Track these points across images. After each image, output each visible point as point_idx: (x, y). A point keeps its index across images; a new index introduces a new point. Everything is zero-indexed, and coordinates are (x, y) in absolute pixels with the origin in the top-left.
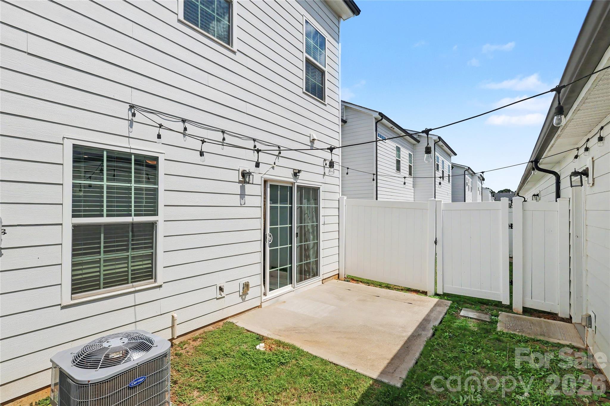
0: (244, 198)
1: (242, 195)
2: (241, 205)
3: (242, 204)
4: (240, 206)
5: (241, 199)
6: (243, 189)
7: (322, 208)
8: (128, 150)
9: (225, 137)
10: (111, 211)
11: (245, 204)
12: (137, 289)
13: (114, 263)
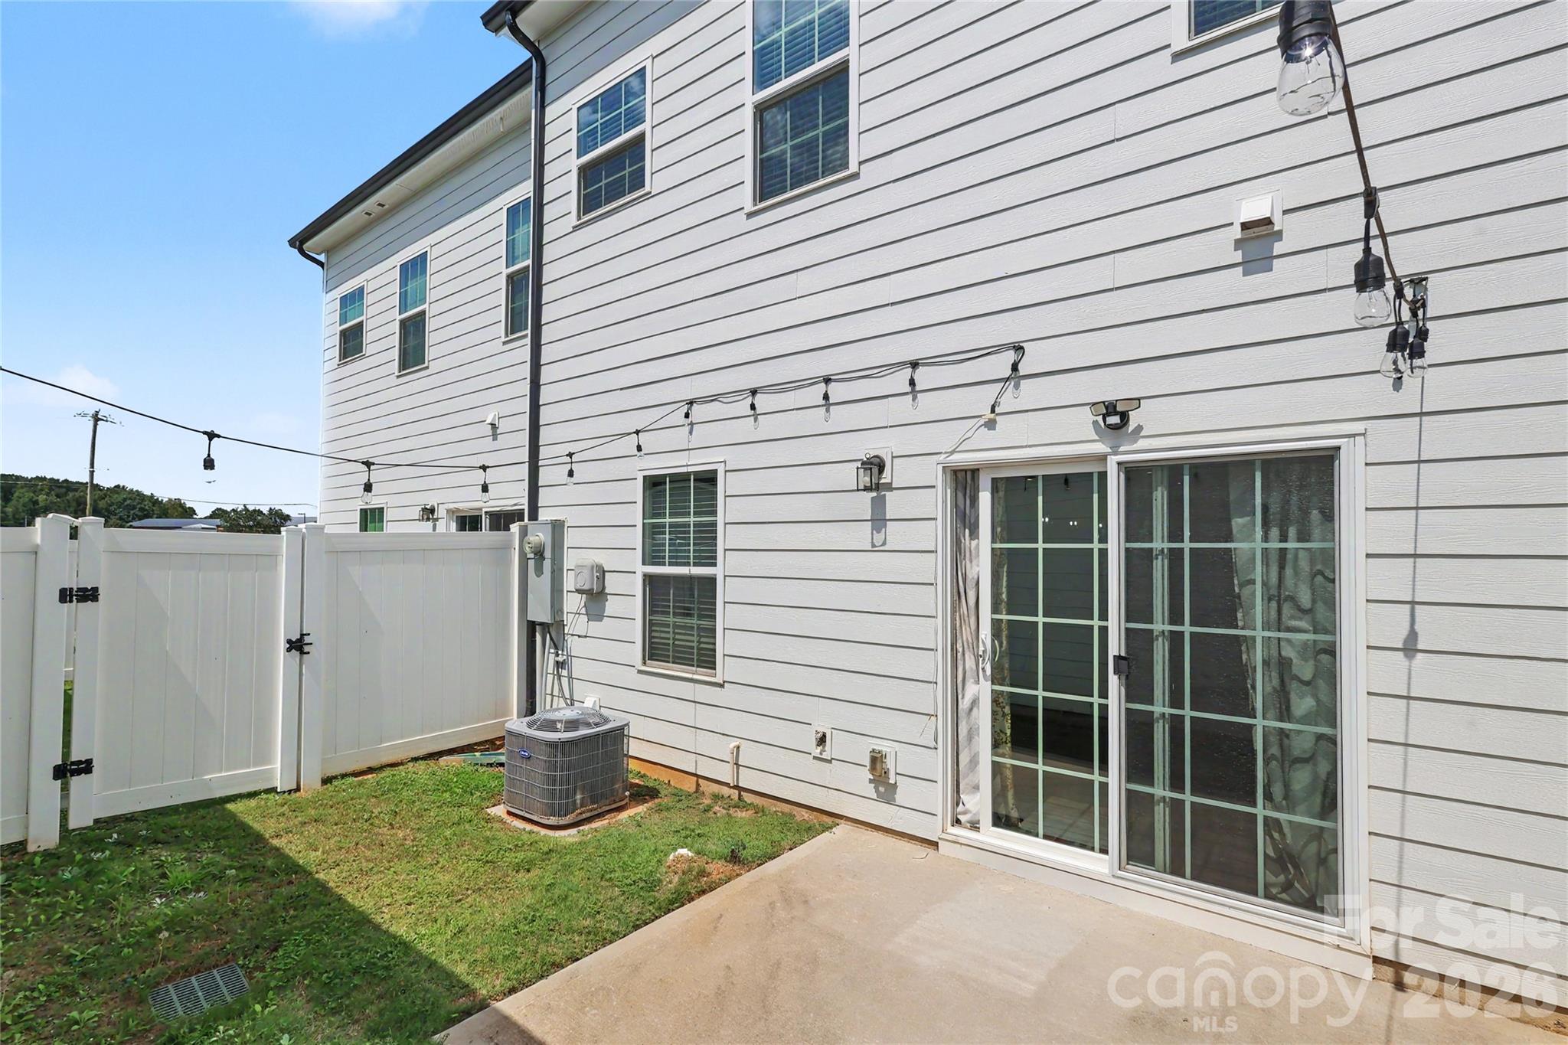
0: (884, 529)
1: (879, 521)
2: (873, 545)
3: (877, 544)
4: (871, 549)
5: (874, 532)
6: (879, 504)
7: (1368, 556)
8: (684, 470)
9: (828, 392)
10: (677, 557)
11: (884, 544)
12: (696, 677)
13: (684, 632)
